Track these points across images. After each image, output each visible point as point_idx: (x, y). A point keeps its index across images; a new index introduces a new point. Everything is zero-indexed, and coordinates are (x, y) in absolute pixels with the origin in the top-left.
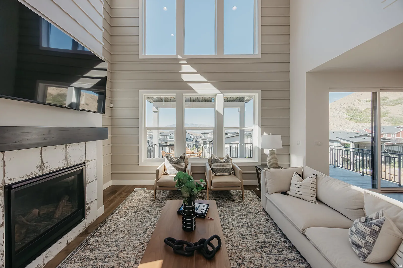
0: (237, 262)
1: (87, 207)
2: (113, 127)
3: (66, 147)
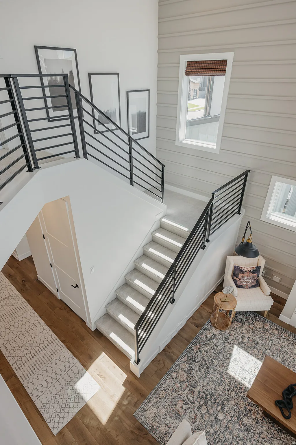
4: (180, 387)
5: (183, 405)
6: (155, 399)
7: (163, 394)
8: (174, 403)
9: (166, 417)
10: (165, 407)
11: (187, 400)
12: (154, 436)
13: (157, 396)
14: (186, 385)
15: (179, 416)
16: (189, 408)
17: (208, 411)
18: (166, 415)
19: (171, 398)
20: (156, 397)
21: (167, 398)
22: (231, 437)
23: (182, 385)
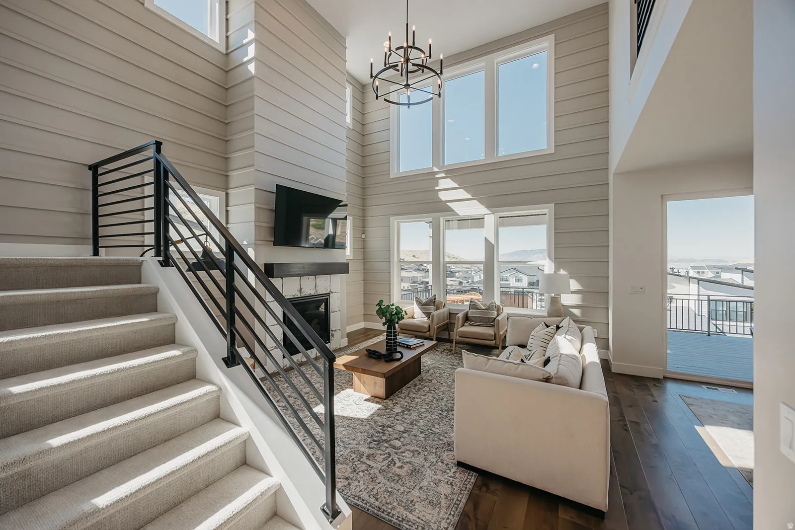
1: (331, 333)
2: (366, 260)
3: (316, 277)
4: (366, 472)
5: (397, 465)
6: (398, 510)
7: (385, 497)
8: (397, 478)
9: (425, 488)
10: (408, 490)
11: (387, 461)
12: (464, 501)
13: (390, 506)
14: (360, 463)
15: (415, 469)
16: (399, 458)
17: (397, 439)
18: (421, 488)
19: (388, 483)
20: (394, 508)
21: (390, 490)
22: (421, 421)
23: (360, 469)
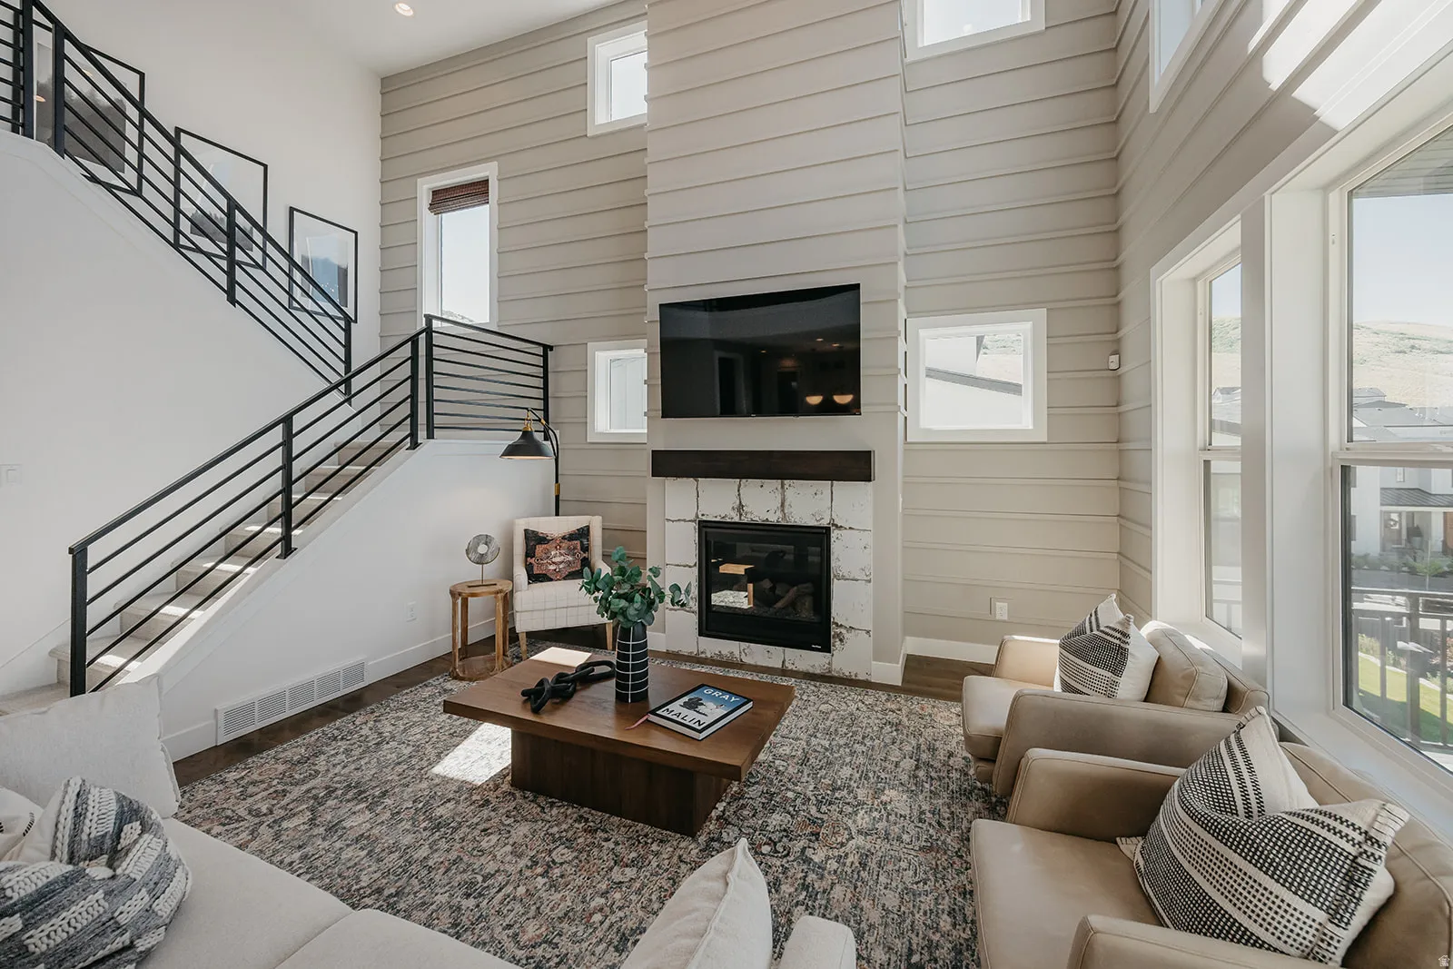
0: (561, 864)
1: (834, 628)
3: (782, 484)
